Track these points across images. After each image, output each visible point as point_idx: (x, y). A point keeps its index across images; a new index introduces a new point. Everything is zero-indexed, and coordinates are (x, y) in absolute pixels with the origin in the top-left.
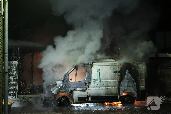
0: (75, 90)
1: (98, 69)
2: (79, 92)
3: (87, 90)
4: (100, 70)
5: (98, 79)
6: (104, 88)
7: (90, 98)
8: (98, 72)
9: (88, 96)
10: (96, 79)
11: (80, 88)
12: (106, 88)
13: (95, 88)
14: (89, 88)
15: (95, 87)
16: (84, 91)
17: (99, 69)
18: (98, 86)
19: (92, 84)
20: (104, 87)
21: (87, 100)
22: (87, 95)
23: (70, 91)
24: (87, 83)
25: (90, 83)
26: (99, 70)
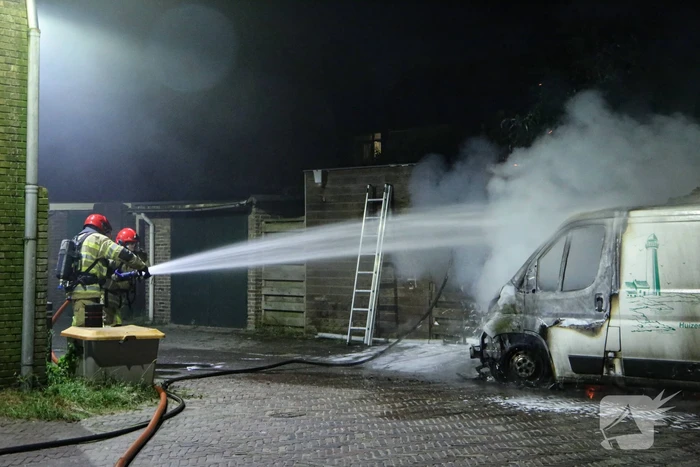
0: (557, 323)
1: (652, 238)
2: (573, 334)
3: (604, 330)
4: (660, 241)
5: (651, 281)
6: (676, 324)
7: (617, 362)
8: (651, 251)
9: (610, 354)
10: (638, 282)
11: (577, 316)
12: (687, 324)
13: (635, 323)
14: (613, 322)
15: (636, 318)
16: (592, 330)
17: (655, 237)
18: (647, 312)
19: (625, 304)
20: (675, 319)
21: (608, 373)
22: (606, 352)
23: (538, 327)
24: (602, 297)
25: (613, 297)
26: (653, 244)
